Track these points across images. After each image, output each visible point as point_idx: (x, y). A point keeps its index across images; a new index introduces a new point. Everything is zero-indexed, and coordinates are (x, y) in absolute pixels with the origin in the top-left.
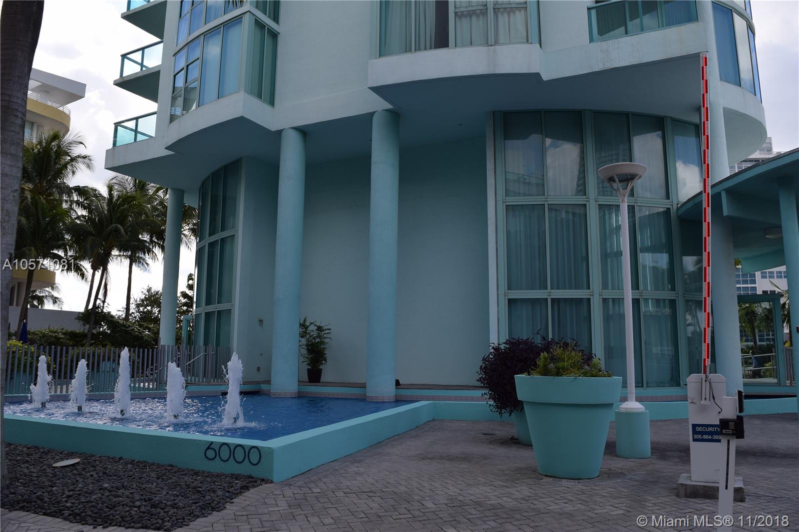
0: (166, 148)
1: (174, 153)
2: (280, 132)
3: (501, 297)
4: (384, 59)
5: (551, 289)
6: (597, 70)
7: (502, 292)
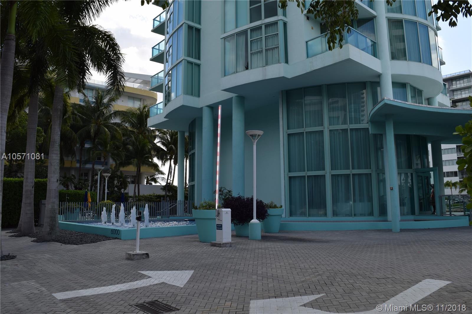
0: (164, 118)
1: (168, 119)
2: (202, 108)
3: (286, 176)
4: (226, 77)
5: (307, 171)
6: (308, 71)
7: (286, 173)
